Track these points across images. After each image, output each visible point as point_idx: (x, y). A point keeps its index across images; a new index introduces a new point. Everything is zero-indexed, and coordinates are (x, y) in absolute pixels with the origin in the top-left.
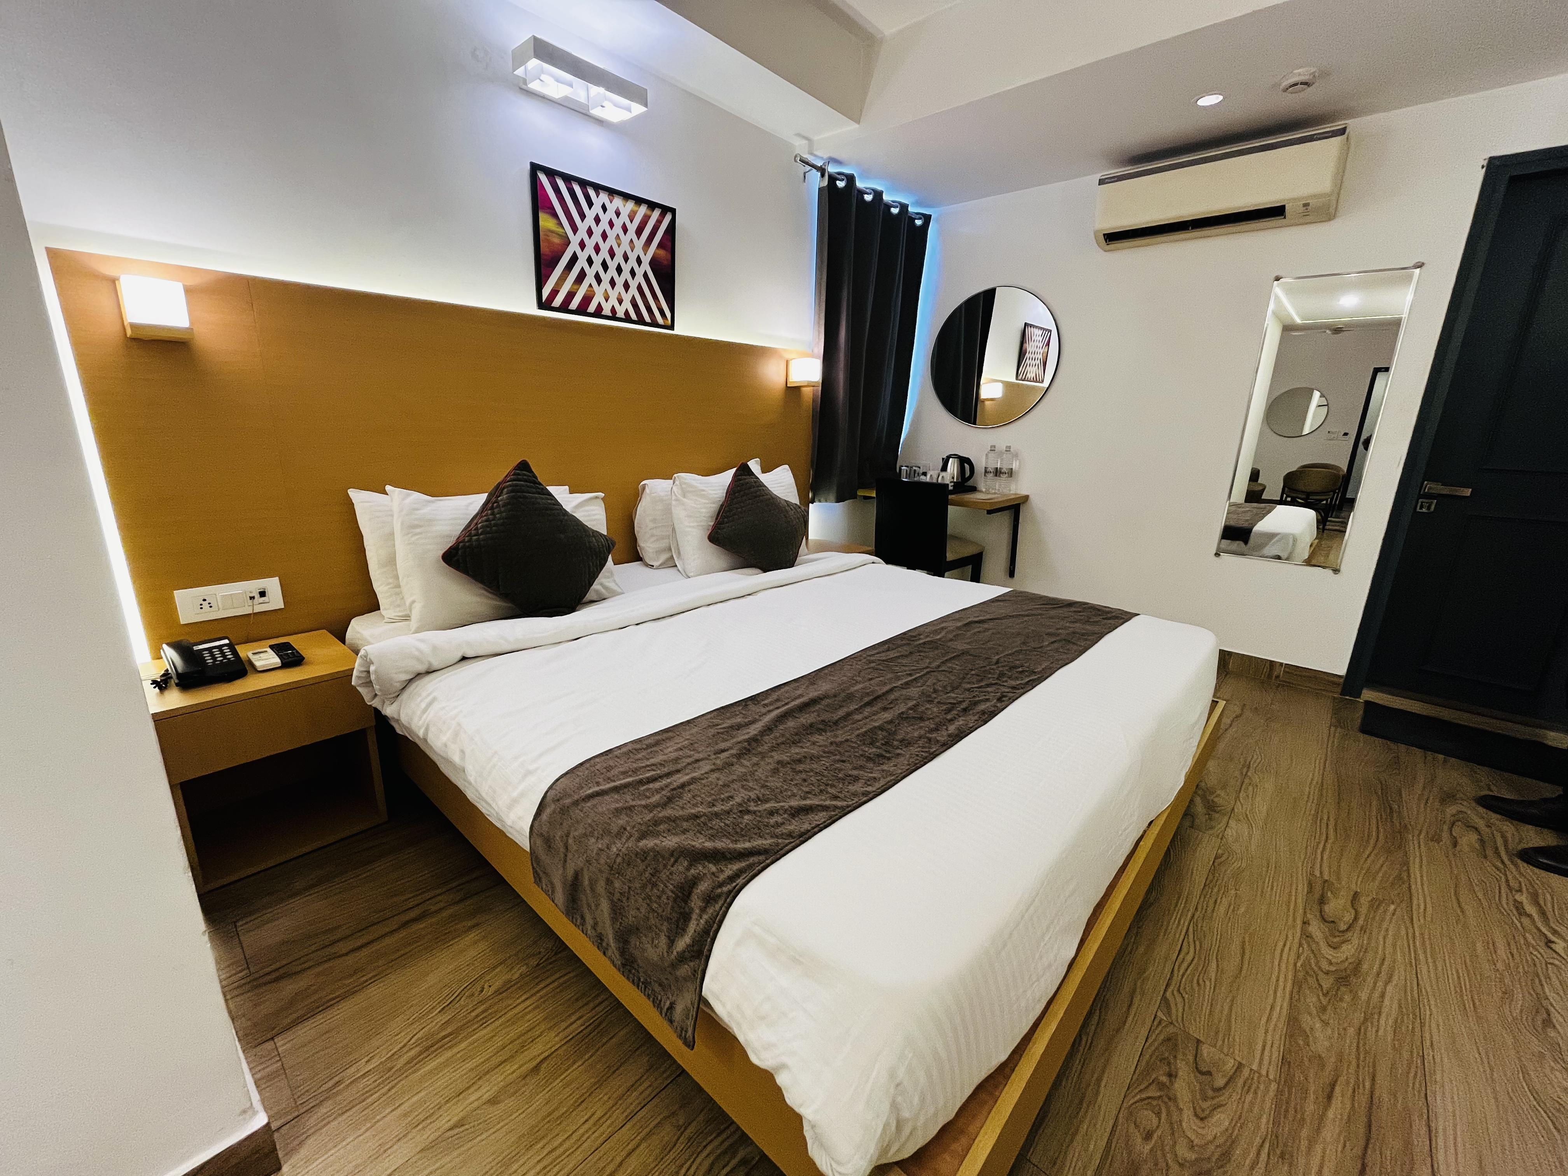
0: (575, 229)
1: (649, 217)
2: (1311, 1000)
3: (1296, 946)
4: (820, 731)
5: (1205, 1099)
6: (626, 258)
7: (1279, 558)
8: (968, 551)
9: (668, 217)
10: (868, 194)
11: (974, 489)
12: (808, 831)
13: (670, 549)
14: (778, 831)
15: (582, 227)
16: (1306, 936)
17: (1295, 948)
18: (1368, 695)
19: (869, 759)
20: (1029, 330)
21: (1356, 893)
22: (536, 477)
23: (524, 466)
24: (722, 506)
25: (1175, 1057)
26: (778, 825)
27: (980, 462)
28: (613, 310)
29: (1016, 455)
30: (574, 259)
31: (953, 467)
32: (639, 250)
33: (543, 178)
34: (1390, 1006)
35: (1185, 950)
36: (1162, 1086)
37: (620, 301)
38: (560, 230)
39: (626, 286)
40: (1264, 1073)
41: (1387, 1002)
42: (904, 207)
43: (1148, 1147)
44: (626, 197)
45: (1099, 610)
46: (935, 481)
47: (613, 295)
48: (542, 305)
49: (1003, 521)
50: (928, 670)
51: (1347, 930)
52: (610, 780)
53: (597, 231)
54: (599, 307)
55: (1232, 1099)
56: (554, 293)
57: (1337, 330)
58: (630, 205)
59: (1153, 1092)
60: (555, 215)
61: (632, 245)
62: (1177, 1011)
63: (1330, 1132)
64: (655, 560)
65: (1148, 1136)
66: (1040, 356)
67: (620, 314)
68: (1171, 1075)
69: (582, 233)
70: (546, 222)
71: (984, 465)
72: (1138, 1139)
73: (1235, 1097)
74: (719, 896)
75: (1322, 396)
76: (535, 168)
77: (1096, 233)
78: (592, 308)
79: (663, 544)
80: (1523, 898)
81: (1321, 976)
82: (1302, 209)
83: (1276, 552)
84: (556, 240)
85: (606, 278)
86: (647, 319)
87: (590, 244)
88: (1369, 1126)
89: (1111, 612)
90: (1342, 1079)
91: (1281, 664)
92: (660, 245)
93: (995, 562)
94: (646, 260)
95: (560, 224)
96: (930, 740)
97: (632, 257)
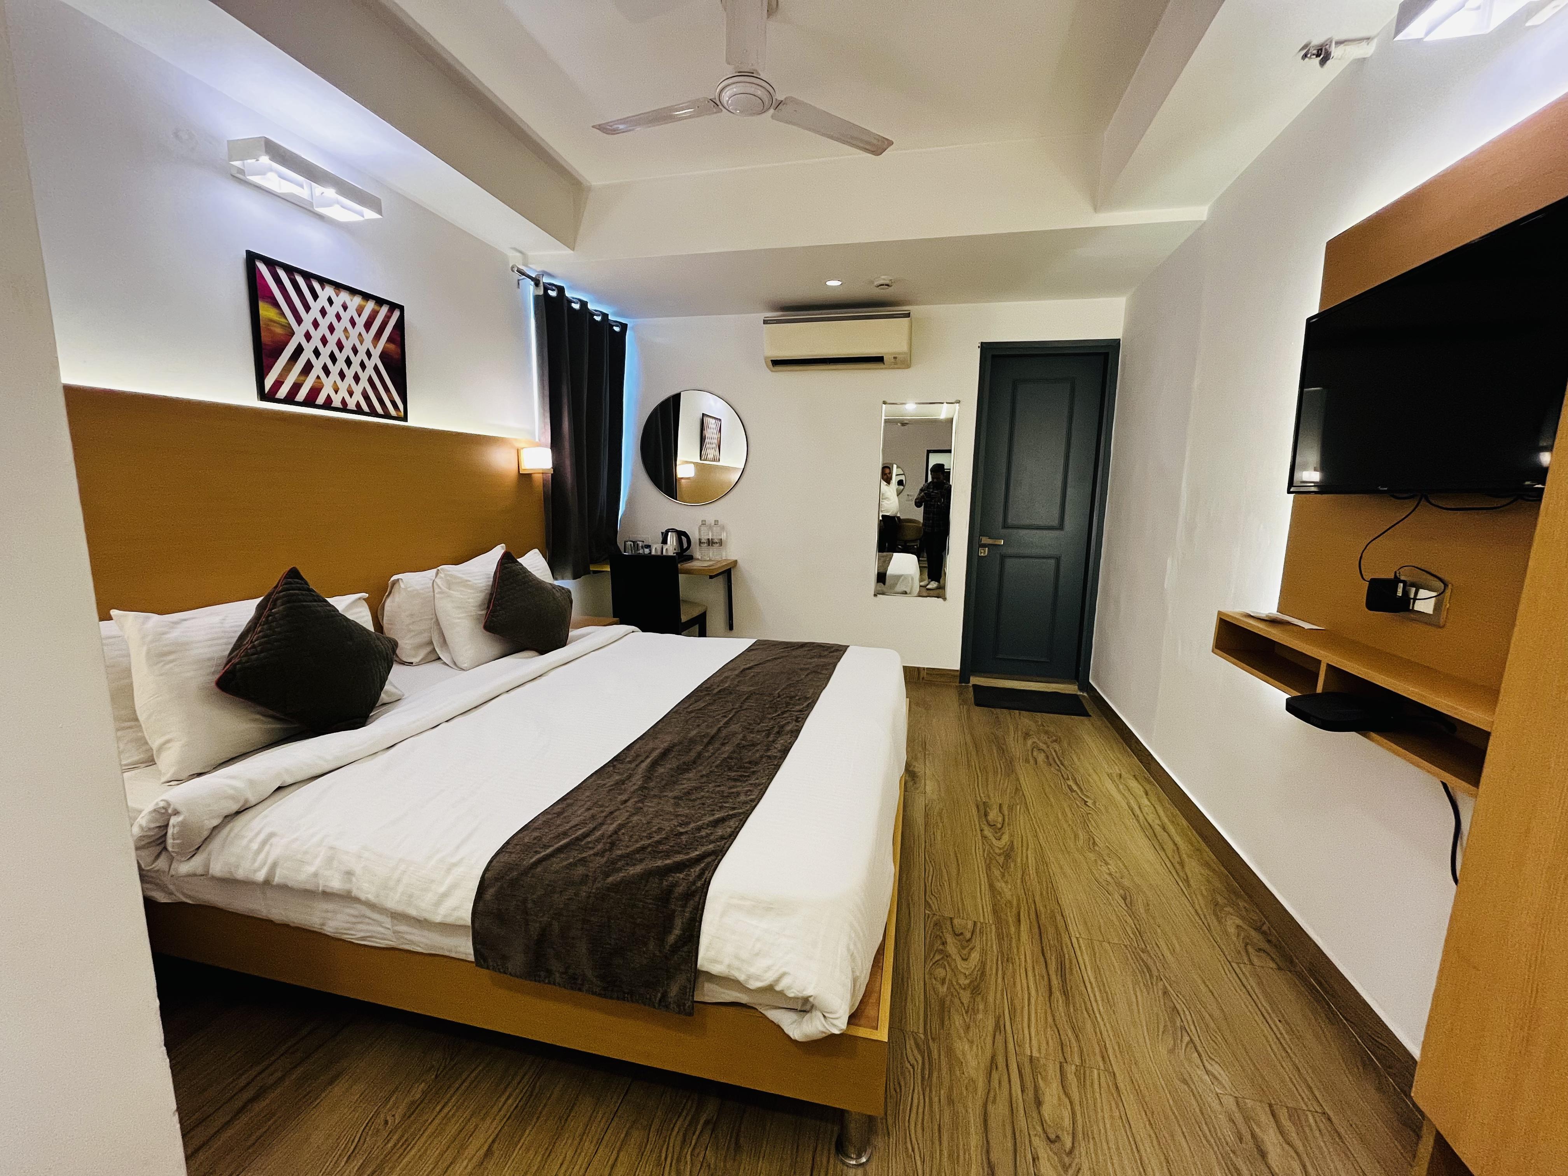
0: (299, 321)
1: (378, 312)
2: (997, 873)
3: (981, 844)
4: (687, 770)
5: (964, 948)
6: (355, 351)
7: (906, 593)
8: (696, 612)
9: (396, 314)
10: (574, 303)
11: (691, 558)
12: (733, 832)
13: (431, 643)
14: (712, 838)
15: (308, 319)
16: (984, 837)
17: (981, 848)
18: (975, 680)
19: (735, 780)
20: (706, 419)
21: (1000, 804)
22: (306, 583)
23: (294, 573)
24: (491, 594)
25: (942, 932)
26: (708, 835)
27: (694, 536)
28: (344, 402)
29: (723, 528)
30: (299, 350)
31: (672, 539)
32: (368, 343)
33: (262, 267)
34: (1031, 861)
35: (927, 867)
36: (941, 951)
37: (351, 394)
38: (283, 320)
39: (357, 378)
40: (987, 922)
41: (1030, 861)
42: (605, 316)
43: (945, 990)
44: (353, 292)
45: (824, 647)
46: (659, 553)
47: (343, 386)
48: (263, 396)
49: (719, 585)
50: (734, 711)
51: (1002, 826)
52: (545, 847)
53: (324, 323)
54: (329, 399)
55: (977, 942)
56: (278, 384)
57: (903, 424)
58: (357, 300)
59: (937, 957)
60: (276, 305)
61: (361, 338)
62: (935, 907)
63: (1024, 936)
64: (414, 657)
65: (943, 982)
66: (716, 441)
67: (352, 405)
68: (944, 943)
69: (307, 325)
70: (266, 311)
71: (697, 537)
72: (939, 986)
73: (978, 942)
74: (695, 891)
75: (898, 467)
76: (252, 258)
77: (766, 358)
78: (321, 400)
79: (424, 638)
80: (1071, 783)
81: (998, 858)
82: (893, 360)
83: (904, 589)
84: (279, 330)
85: (334, 370)
86: (379, 410)
87: (316, 335)
88: (1039, 927)
89: (832, 647)
90: (1022, 910)
91: (924, 669)
92: (390, 340)
93: (716, 619)
94: (376, 353)
95: (283, 314)
96: (769, 757)
97: (362, 350)
